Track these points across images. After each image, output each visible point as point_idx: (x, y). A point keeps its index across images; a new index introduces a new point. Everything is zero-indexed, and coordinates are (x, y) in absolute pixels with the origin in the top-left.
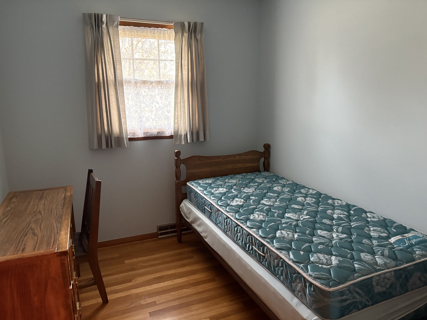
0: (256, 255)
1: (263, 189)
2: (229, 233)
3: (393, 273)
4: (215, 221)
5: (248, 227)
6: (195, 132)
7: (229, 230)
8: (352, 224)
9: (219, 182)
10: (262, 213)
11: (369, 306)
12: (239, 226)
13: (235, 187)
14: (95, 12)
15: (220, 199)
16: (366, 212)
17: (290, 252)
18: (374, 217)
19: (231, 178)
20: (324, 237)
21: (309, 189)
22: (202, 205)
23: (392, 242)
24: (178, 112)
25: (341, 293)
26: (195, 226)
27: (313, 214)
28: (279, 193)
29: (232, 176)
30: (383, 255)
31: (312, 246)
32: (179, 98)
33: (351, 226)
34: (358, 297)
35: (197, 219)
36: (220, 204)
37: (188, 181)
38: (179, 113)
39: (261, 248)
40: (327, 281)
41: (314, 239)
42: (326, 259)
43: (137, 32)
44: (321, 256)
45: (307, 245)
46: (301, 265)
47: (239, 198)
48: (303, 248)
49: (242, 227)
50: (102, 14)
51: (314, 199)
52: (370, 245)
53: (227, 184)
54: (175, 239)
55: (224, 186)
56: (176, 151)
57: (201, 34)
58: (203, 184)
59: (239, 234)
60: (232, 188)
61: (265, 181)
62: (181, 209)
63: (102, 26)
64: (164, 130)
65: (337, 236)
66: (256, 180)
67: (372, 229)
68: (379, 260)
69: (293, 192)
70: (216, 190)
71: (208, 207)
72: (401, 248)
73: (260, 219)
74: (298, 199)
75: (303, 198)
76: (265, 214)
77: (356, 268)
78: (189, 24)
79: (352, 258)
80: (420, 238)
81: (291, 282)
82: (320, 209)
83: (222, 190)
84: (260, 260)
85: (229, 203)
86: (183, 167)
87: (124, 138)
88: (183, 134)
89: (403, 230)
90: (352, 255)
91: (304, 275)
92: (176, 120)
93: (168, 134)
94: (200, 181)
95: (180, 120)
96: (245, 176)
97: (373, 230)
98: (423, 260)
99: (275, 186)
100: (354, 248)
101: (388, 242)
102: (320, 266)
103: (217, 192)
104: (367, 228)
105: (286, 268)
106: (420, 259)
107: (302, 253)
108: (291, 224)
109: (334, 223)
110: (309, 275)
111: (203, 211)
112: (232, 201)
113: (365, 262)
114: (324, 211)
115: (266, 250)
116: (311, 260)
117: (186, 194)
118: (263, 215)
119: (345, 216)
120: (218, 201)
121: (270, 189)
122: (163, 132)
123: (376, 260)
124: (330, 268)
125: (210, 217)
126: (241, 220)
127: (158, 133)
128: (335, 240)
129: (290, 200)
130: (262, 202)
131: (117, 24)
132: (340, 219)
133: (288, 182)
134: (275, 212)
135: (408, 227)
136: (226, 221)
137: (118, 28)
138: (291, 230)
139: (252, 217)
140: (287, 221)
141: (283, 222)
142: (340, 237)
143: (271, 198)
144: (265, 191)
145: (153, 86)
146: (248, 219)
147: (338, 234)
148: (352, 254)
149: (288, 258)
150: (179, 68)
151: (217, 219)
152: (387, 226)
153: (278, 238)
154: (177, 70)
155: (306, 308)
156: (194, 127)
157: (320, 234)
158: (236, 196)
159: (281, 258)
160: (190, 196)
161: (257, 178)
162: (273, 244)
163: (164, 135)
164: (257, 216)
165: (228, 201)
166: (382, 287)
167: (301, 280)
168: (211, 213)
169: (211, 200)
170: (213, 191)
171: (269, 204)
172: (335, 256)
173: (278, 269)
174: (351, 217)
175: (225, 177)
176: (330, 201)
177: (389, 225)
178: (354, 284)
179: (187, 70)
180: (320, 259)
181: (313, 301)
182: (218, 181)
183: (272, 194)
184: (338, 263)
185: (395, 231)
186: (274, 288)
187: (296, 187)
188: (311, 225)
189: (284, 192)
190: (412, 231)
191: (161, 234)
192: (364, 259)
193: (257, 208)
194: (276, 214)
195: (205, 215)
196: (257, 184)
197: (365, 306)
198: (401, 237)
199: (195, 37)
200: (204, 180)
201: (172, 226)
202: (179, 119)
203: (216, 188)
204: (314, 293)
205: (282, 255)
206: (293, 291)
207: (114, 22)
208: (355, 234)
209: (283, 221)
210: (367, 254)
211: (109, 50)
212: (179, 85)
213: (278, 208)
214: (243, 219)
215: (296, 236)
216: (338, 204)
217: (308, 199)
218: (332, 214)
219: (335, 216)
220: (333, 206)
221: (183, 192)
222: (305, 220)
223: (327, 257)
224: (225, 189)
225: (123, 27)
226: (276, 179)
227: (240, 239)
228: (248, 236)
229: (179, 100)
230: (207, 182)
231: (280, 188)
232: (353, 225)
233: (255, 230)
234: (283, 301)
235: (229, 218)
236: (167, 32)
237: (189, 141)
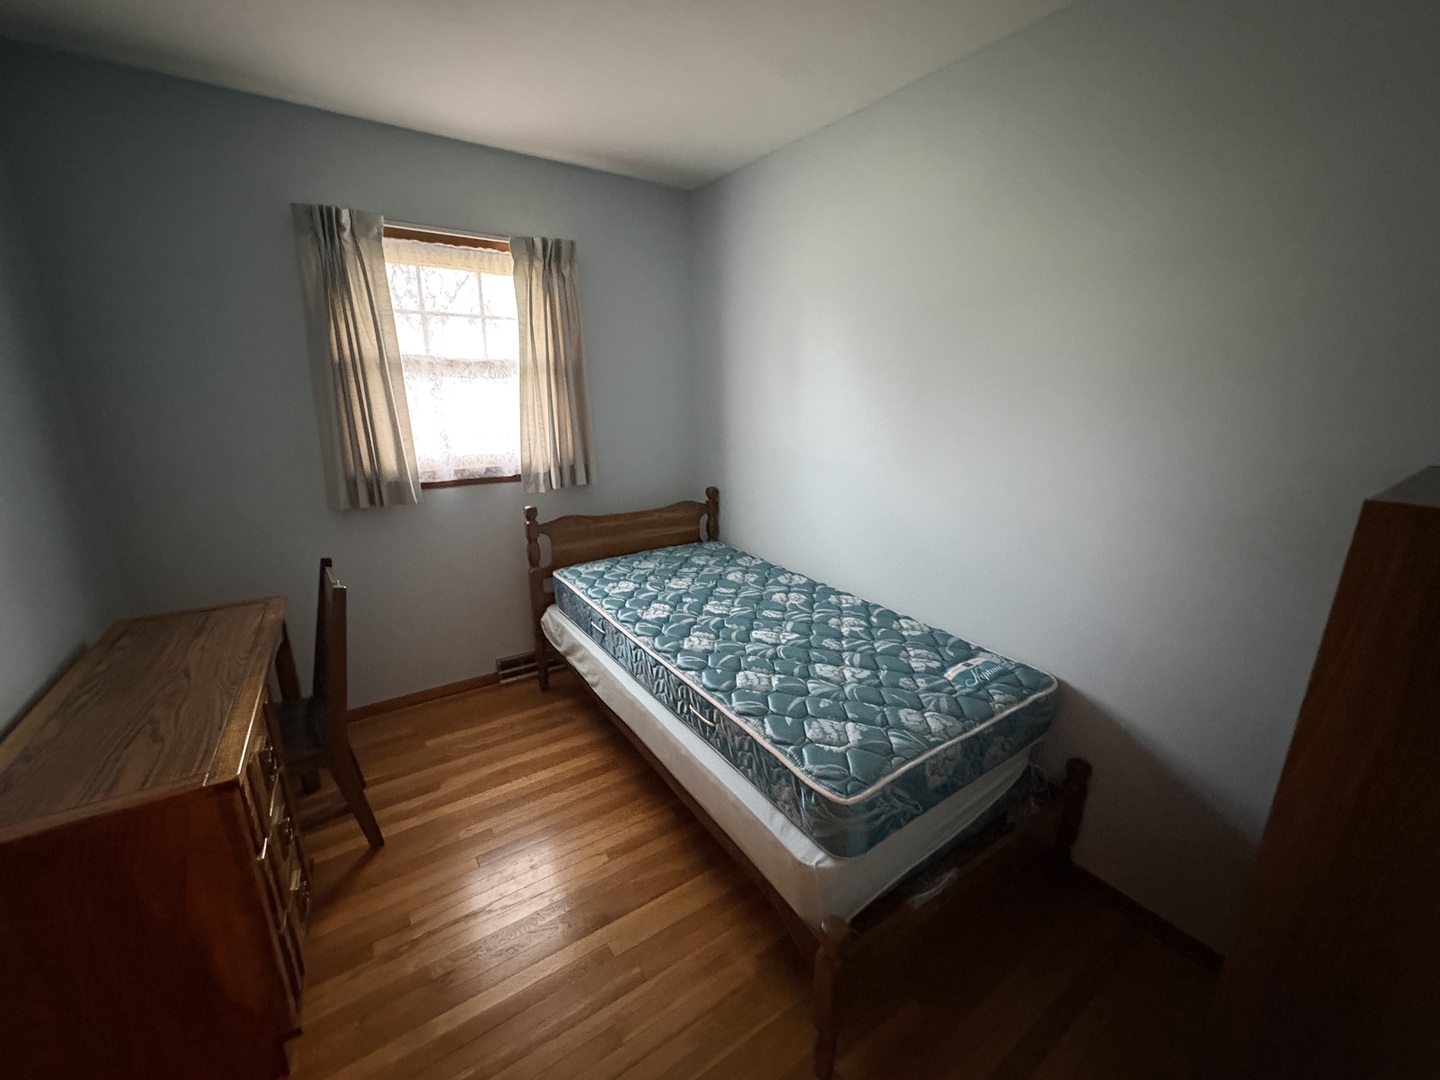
0: (696, 725)
1: (706, 579)
2: (641, 677)
3: (959, 746)
4: (612, 653)
5: (679, 667)
6: (566, 466)
7: (642, 672)
8: (876, 645)
9: (620, 570)
10: (707, 634)
11: (917, 815)
12: (661, 664)
13: (652, 578)
14: (320, 203)
15: (622, 606)
16: (898, 618)
17: (765, 720)
18: (913, 629)
19: (645, 558)
20: (827, 679)
21: (793, 574)
22: (584, 619)
23: (950, 679)
24: (528, 426)
25: (870, 804)
26: (572, 660)
27: (803, 628)
28: (738, 587)
29: (647, 553)
30: (938, 709)
31: (807, 703)
32: (530, 396)
33: (875, 650)
34: (899, 804)
35: (575, 648)
36: (621, 618)
37: (556, 568)
38: (532, 429)
39: (707, 711)
40: (842, 782)
41: (810, 686)
42: (837, 731)
43: (429, 254)
44: (825, 723)
45: (798, 700)
46: (790, 749)
47: (660, 602)
48: (789, 709)
49: (667, 669)
50: (339, 207)
51: (803, 597)
52: (913, 690)
53: (636, 572)
54: (535, 685)
55: (630, 577)
56: (527, 508)
57: (572, 266)
58: (586, 574)
59: (662, 681)
60: (646, 581)
61: (711, 563)
62: (543, 627)
63: (341, 235)
64: (500, 465)
65: (853, 676)
66: (693, 559)
67: (912, 653)
68: (934, 725)
69: (763, 582)
70: (614, 587)
71: (597, 625)
72: (968, 690)
73: (703, 648)
74: (774, 597)
75: (783, 595)
76: (712, 636)
77: (894, 746)
78: (544, 242)
79: (885, 723)
80: (997, 665)
81: (768, 783)
82: (816, 616)
83: (627, 586)
84: (706, 734)
85: (639, 615)
86: (543, 540)
87: (409, 484)
88: (542, 471)
89: (965, 652)
90: (884, 716)
91: (796, 771)
92: (526, 444)
93: (510, 472)
94: (581, 569)
95: (535, 443)
96: (671, 552)
97: (916, 656)
98: (1007, 712)
99: (730, 573)
100: (886, 700)
101: (943, 681)
102: (827, 748)
103: (617, 591)
104: (904, 652)
105: (758, 755)
106: (1002, 711)
107: (789, 720)
108: (763, 656)
109: (845, 646)
110: (806, 770)
111: (589, 631)
112: (647, 610)
113: (908, 730)
114: (824, 621)
115: (718, 716)
116: (808, 735)
117: (553, 594)
118: (709, 638)
119: (862, 629)
120: (617, 611)
121: (720, 579)
122: (498, 469)
123: (927, 723)
124: (846, 751)
125: (602, 643)
126: (665, 652)
127: (488, 470)
128: (849, 683)
129: (759, 600)
130: (707, 608)
131: (379, 234)
132: (854, 636)
133: (754, 562)
134: (733, 630)
135: (974, 645)
136: (634, 653)
137: (381, 241)
138: (764, 670)
139: (686, 645)
140: (757, 648)
141: (748, 651)
142: (859, 676)
143: (724, 599)
144: (711, 584)
145: (470, 372)
146: (679, 650)
147: (853, 669)
148: (883, 712)
149: (761, 733)
150: (526, 335)
151: (617, 649)
152: (937, 644)
153: (739, 689)
154: (522, 338)
155: (800, 834)
156: (564, 456)
157: (820, 673)
158: (655, 598)
159: (748, 734)
160: (560, 600)
161: (696, 555)
162: (731, 703)
163: (500, 475)
164: (697, 642)
165: (639, 611)
166: (941, 776)
167: (788, 781)
168: (605, 637)
169: (603, 610)
170: (606, 590)
171: (720, 612)
172: (853, 721)
173: (743, 755)
174: (873, 631)
175: (631, 557)
176: (833, 599)
177: (940, 642)
178: (893, 781)
179: (544, 341)
180: (825, 733)
181: (815, 823)
182: (618, 566)
183: (724, 590)
184: (860, 737)
185: (952, 654)
186: (735, 796)
187: (769, 572)
188: (801, 653)
189: (745, 584)
190: (982, 653)
191: (506, 676)
192: (907, 723)
193: (695, 623)
194: (734, 635)
195: (593, 640)
196: (695, 569)
197: (913, 817)
198: (965, 668)
199: (559, 270)
200: (589, 566)
201: (529, 659)
202: (532, 442)
203: (613, 581)
204: (816, 809)
205: (750, 727)
206: (773, 799)
207: (369, 228)
208: (885, 667)
209: (749, 648)
210: (910, 710)
211: (361, 290)
212: (529, 371)
213: (738, 620)
214: (670, 649)
215: (775, 682)
216: (847, 603)
217: (792, 595)
218: (839, 626)
219: (845, 630)
220: (839, 609)
221: (547, 589)
222: (791, 643)
223: (838, 725)
224: (631, 584)
225: (393, 240)
226: (732, 557)
227: (663, 691)
228: (680, 685)
229: (530, 402)
230: (596, 569)
231: (739, 575)
232: (878, 647)
233: (693, 673)
234: (754, 823)
235: (640, 648)
236: (498, 259)
237: (554, 487)
